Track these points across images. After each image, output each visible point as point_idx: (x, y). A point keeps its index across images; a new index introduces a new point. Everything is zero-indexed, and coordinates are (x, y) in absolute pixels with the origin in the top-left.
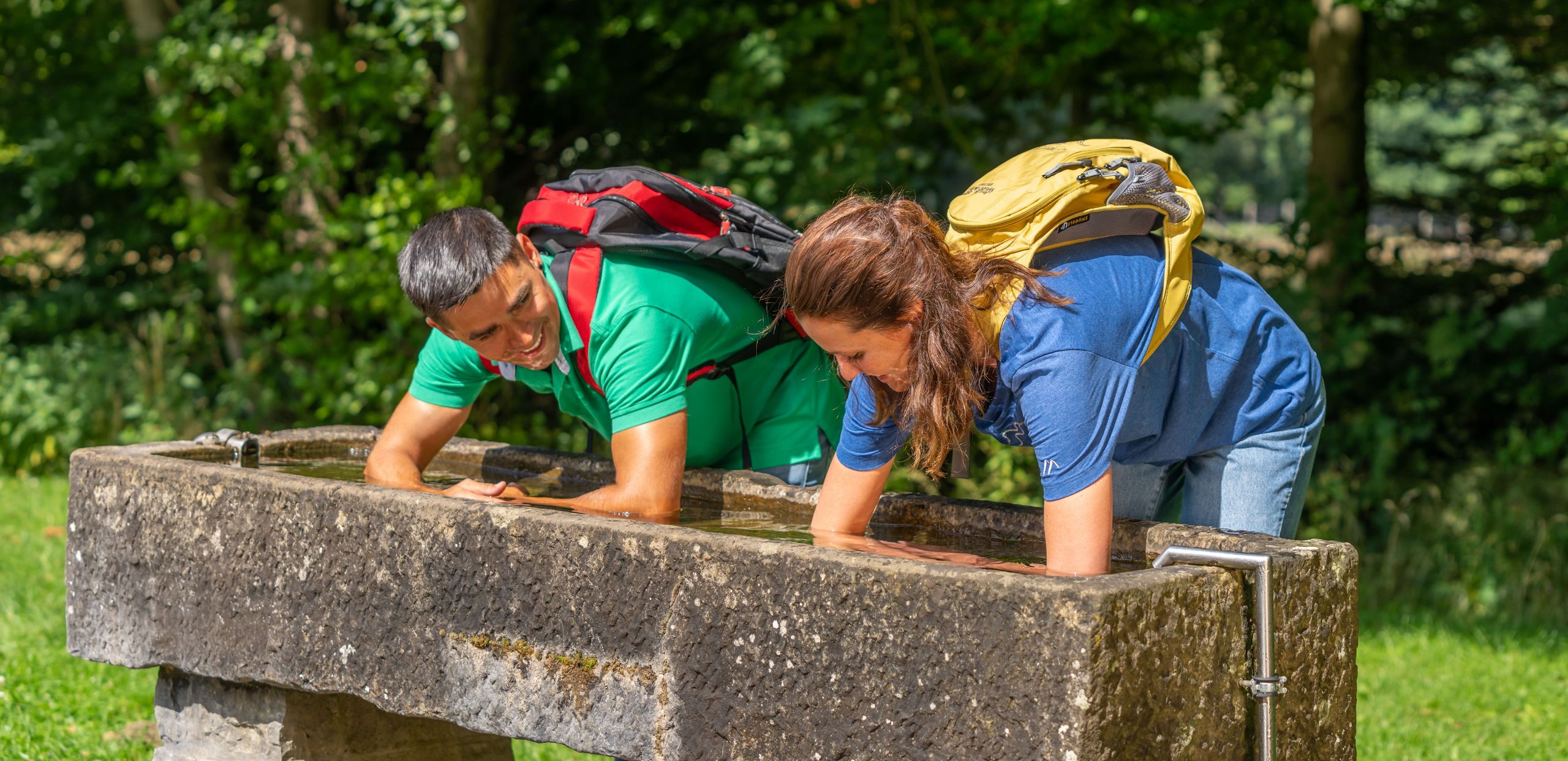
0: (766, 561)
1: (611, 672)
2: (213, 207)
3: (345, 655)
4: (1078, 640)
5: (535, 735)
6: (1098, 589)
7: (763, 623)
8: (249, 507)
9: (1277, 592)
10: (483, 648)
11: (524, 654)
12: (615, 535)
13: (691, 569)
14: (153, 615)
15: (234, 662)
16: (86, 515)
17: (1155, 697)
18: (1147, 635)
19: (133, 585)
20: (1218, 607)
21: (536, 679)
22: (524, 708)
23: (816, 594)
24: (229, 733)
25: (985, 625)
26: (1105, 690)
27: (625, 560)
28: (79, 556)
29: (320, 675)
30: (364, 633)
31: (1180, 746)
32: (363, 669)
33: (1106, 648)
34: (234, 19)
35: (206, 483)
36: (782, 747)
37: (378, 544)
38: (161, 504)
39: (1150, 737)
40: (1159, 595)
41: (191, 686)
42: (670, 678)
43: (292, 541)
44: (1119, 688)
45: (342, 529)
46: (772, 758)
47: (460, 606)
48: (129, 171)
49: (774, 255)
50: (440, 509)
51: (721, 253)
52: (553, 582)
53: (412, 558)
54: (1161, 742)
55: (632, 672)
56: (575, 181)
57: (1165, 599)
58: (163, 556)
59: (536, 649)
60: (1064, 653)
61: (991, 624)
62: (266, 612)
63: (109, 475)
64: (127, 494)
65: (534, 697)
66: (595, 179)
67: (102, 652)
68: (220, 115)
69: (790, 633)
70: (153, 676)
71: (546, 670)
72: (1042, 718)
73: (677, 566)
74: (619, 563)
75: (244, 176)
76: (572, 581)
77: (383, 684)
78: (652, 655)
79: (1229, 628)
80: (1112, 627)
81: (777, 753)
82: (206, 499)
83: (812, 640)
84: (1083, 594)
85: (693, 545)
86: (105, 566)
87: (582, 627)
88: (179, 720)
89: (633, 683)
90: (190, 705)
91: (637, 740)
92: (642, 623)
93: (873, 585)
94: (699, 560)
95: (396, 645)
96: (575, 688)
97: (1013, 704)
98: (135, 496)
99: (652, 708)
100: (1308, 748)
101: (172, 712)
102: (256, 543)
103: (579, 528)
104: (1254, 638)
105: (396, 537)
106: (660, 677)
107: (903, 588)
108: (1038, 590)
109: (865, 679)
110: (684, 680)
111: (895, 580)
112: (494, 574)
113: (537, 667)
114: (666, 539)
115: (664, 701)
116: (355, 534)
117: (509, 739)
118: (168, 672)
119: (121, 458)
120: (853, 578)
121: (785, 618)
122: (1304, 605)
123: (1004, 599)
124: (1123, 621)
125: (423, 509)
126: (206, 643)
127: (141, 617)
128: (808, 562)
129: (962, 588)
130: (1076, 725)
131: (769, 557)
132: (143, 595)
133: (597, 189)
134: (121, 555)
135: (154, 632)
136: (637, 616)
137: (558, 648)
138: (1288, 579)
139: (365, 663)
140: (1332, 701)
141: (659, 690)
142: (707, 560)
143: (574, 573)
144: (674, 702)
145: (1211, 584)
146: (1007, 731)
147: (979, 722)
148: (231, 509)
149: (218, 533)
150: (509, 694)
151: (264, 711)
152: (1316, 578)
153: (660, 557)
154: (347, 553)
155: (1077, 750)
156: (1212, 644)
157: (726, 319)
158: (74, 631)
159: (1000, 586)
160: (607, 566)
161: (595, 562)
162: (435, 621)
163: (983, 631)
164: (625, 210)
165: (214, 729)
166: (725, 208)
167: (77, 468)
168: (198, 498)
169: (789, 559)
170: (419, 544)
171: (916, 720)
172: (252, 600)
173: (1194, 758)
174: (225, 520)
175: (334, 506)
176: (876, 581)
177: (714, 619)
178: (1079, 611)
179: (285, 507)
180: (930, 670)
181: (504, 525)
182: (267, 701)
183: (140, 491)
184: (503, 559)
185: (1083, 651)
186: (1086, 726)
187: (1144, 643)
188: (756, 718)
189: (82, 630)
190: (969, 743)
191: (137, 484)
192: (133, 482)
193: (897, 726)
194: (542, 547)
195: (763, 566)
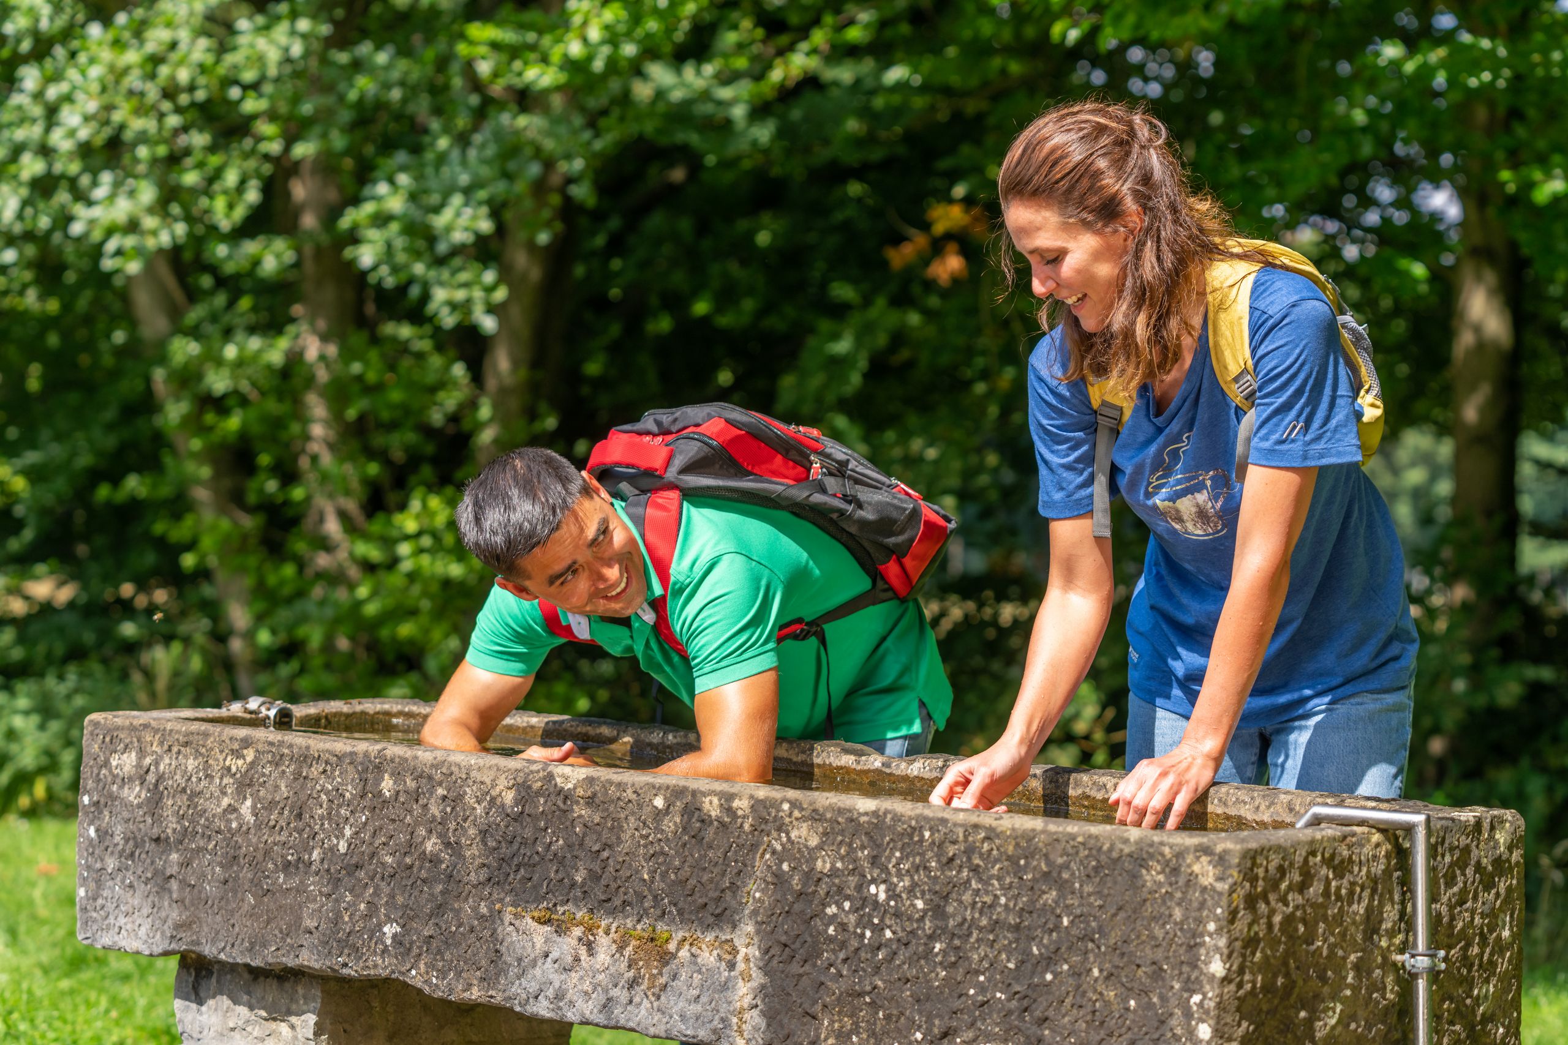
0: (863, 819)
1: (687, 947)
2: (225, 524)
3: (389, 935)
4: (1213, 898)
5: (601, 1019)
6: (1236, 843)
7: (859, 888)
8: (284, 772)
9: (1435, 860)
10: (545, 923)
11: (590, 929)
12: (694, 793)
13: (779, 830)
14: (175, 896)
15: (264, 946)
16: (101, 784)
17: (1298, 968)
18: (1290, 897)
19: (153, 863)
20: (1369, 871)
21: (603, 956)
22: (590, 990)
23: (919, 854)
24: (257, 1028)
25: (1109, 885)
26: (1244, 956)
27: (705, 821)
28: (92, 832)
29: (361, 958)
30: (411, 909)
31: (1326, 1025)
32: (409, 950)
33: (1245, 909)
34: (252, 318)
35: (236, 746)
36: (879, 1026)
37: (428, 810)
38: (185, 772)
39: (1292, 1012)
40: (1304, 854)
41: (215, 975)
42: (754, 952)
43: (332, 809)
44: (1258, 955)
45: (388, 794)
46: (867, 1040)
47: (518, 877)
48: (134, 484)
49: (869, 504)
50: (498, 769)
51: (811, 499)
52: (622, 848)
53: (466, 825)
54: (1305, 1019)
55: (712, 946)
56: (648, 422)
57: (1311, 858)
58: (186, 830)
59: (603, 924)
60: (1197, 914)
61: (1115, 883)
62: (301, 890)
63: (127, 741)
64: (148, 761)
65: (601, 977)
66: (671, 418)
67: (116, 938)
68: (234, 423)
69: (889, 898)
70: (173, 963)
71: (614, 946)
72: (1172, 987)
73: (763, 826)
74: (698, 825)
75: (261, 491)
76: (645, 846)
77: (431, 966)
78: (734, 927)
79: (1381, 896)
80: (1251, 886)
81: (873, 1034)
82: (236, 764)
83: (914, 906)
84: (1219, 848)
85: (781, 803)
86: (122, 842)
87: (655, 897)
88: (201, 1014)
89: (712, 959)
90: (214, 997)
91: (715, 1022)
92: (723, 891)
93: (983, 842)
94: (787, 820)
95: (447, 922)
96: (647, 965)
97: (1140, 972)
98: (157, 764)
99: (734, 986)
100: (1468, 1037)
101: (194, 1006)
102: (291, 812)
103: (654, 787)
104: (1409, 909)
105: (448, 801)
106: (743, 951)
107: (1017, 845)
108: (1168, 844)
109: (973, 948)
110: (770, 954)
111: (1008, 837)
112: (557, 841)
113: (604, 944)
114: (752, 797)
115: (746, 977)
116: (402, 800)
117: (571, 1024)
118: (189, 961)
119: (141, 722)
120: (961, 835)
121: (884, 882)
122: (1465, 875)
123: (1130, 855)
124: (1264, 879)
125: (479, 769)
126: (233, 925)
127: (161, 898)
128: (911, 818)
129: (1083, 844)
130: (1210, 995)
131: (866, 814)
132: (164, 874)
133: (674, 429)
134: (140, 830)
135: (175, 915)
136: (717, 884)
137: (628, 921)
138: (1446, 845)
139: (412, 943)
140: (1494, 986)
141: (741, 966)
142: (797, 819)
143: (647, 837)
144: (758, 978)
145: (1362, 846)
146: (1132, 1003)
147: (1101, 994)
148: (264, 775)
149: (249, 803)
150: (573, 974)
151: (297, 1002)
152: (1477, 847)
153: (744, 817)
154: (394, 821)
155: (1212, 1022)
156: (1362, 911)
157: (817, 572)
158: (85, 916)
159: (1126, 841)
160: (684, 829)
161: (670, 825)
162: (490, 894)
163: (1106, 891)
164: (706, 449)
165: (240, 1023)
166: (815, 451)
167: (92, 734)
168: (227, 763)
169: (889, 816)
170: (474, 809)
171: (1030, 992)
172: (285, 876)
173: (1341, 1040)
174: (256, 788)
175: (379, 769)
176: (987, 838)
177: (804, 885)
178: (1214, 867)
179: (325, 771)
180: (1046, 937)
181: (570, 786)
182: (301, 991)
183: (162, 758)
184: (568, 823)
185: (1219, 911)
186: (1221, 995)
187: (1286, 905)
188: (850, 995)
189: (94, 915)
190: (1089, 1018)
191: (158, 750)
192: (154, 748)
193: (1009, 1000)
194: (611, 809)
195: (859, 824)
